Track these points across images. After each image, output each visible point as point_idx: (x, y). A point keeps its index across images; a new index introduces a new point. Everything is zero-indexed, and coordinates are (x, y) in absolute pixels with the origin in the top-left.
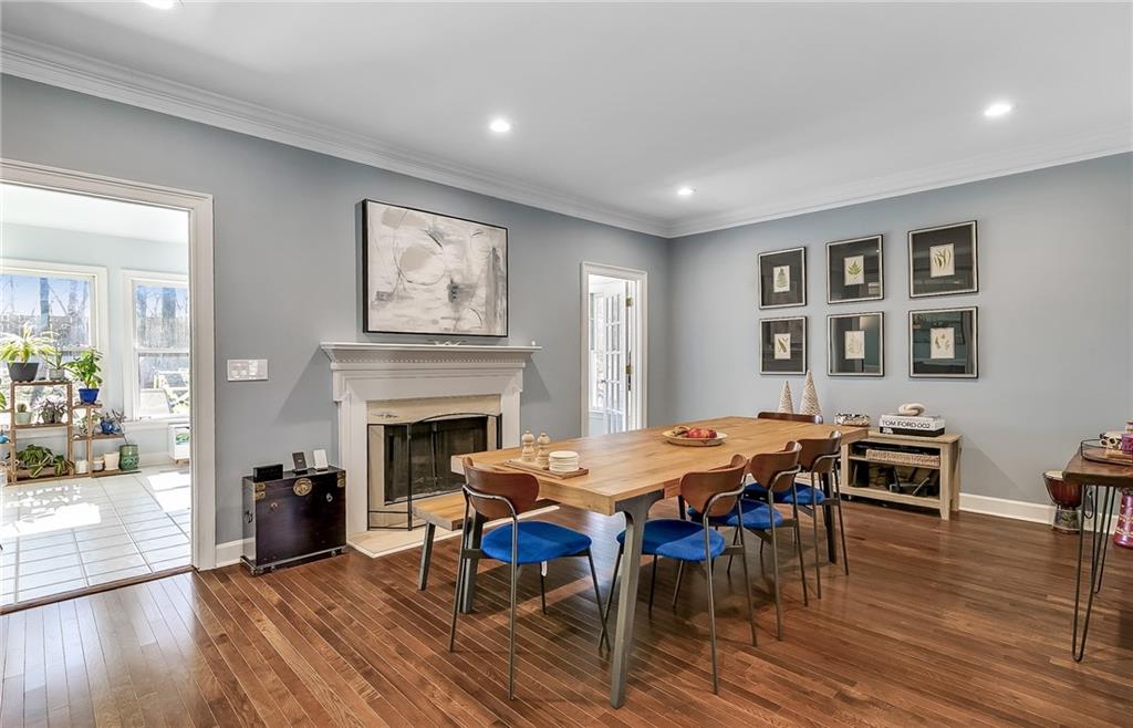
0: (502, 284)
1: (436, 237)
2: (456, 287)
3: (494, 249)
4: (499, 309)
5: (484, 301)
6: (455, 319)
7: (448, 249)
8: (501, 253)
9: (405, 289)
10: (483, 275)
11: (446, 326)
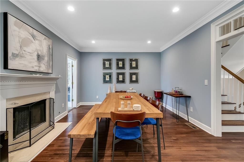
0: (51, 57)
1: (33, 36)
2: (39, 56)
3: (49, 45)
4: (50, 64)
5: (46, 61)
6: (38, 67)
7: (37, 42)
8: (51, 47)
9: (23, 53)
10: (46, 53)
11: (36, 69)
